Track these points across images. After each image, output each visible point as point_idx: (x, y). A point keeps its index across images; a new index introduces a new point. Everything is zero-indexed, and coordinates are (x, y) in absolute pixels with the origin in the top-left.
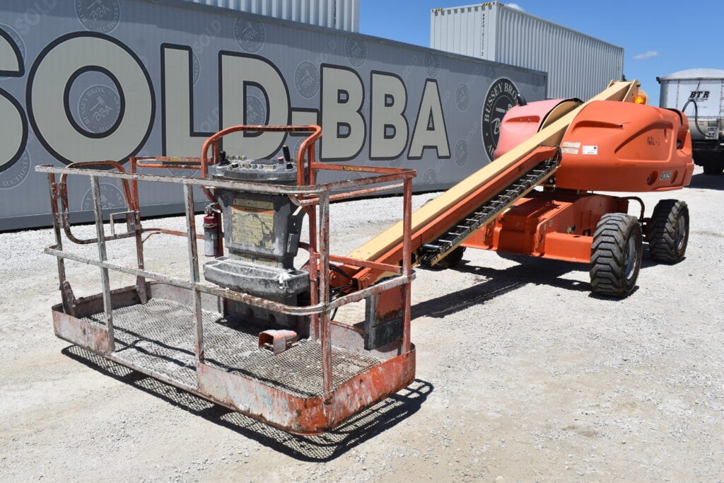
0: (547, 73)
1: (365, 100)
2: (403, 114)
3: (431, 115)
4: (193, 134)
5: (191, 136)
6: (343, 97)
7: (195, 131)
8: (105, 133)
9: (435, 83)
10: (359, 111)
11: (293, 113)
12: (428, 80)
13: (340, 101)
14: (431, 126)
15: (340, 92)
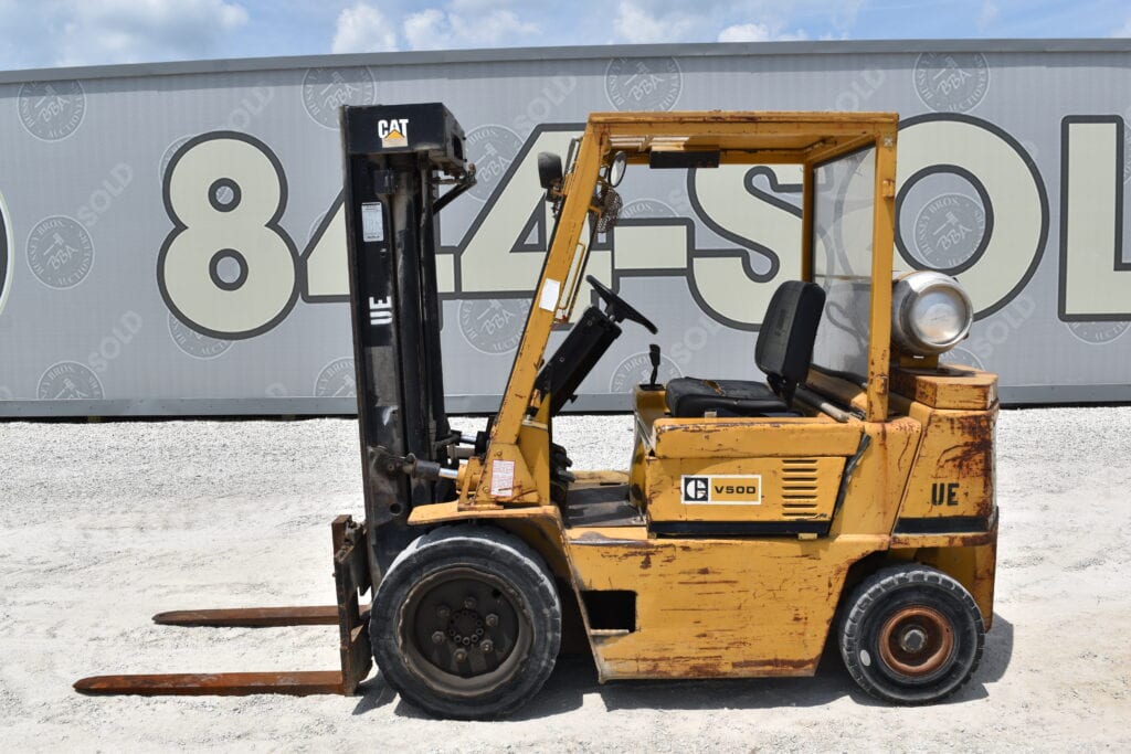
4: (1120, 266)
5: (1116, 269)
7: (1124, 261)
8: (955, 268)
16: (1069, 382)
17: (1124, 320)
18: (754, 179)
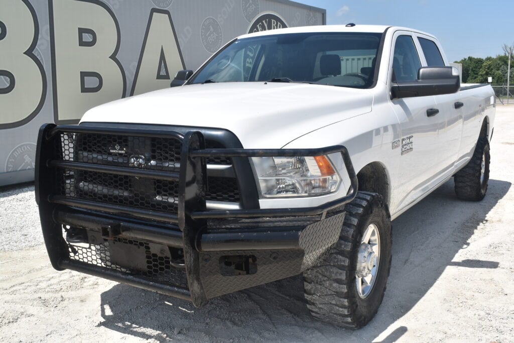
0: (325, 10)
1: (40, 37)
2: (113, 57)
3: (162, 57)
9: (167, 15)
10: (29, 53)
12: (154, 10)
14: (163, 73)
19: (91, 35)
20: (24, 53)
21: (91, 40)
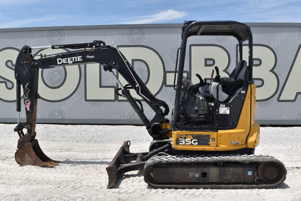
1: (231, 63)
2: (272, 71)
4: (101, 86)
6: (209, 62)
8: (58, 87)
11: (167, 74)
13: (206, 65)
15: (206, 60)
16: (89, 118)
17: (103, 101)
18: (8, 63)
19: (259, 61)
20: (223, 71)
21: (259, 63)
